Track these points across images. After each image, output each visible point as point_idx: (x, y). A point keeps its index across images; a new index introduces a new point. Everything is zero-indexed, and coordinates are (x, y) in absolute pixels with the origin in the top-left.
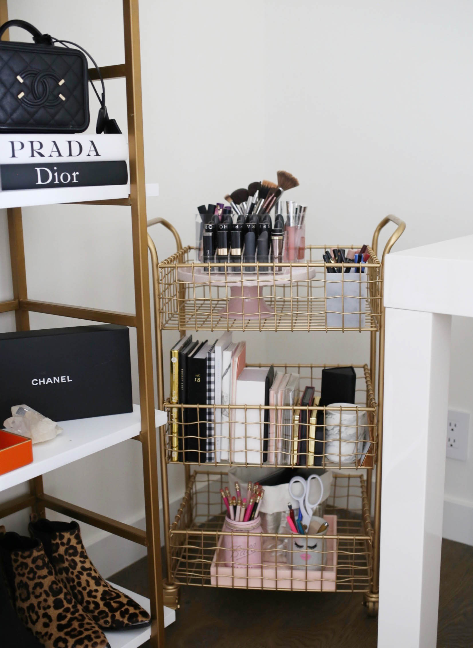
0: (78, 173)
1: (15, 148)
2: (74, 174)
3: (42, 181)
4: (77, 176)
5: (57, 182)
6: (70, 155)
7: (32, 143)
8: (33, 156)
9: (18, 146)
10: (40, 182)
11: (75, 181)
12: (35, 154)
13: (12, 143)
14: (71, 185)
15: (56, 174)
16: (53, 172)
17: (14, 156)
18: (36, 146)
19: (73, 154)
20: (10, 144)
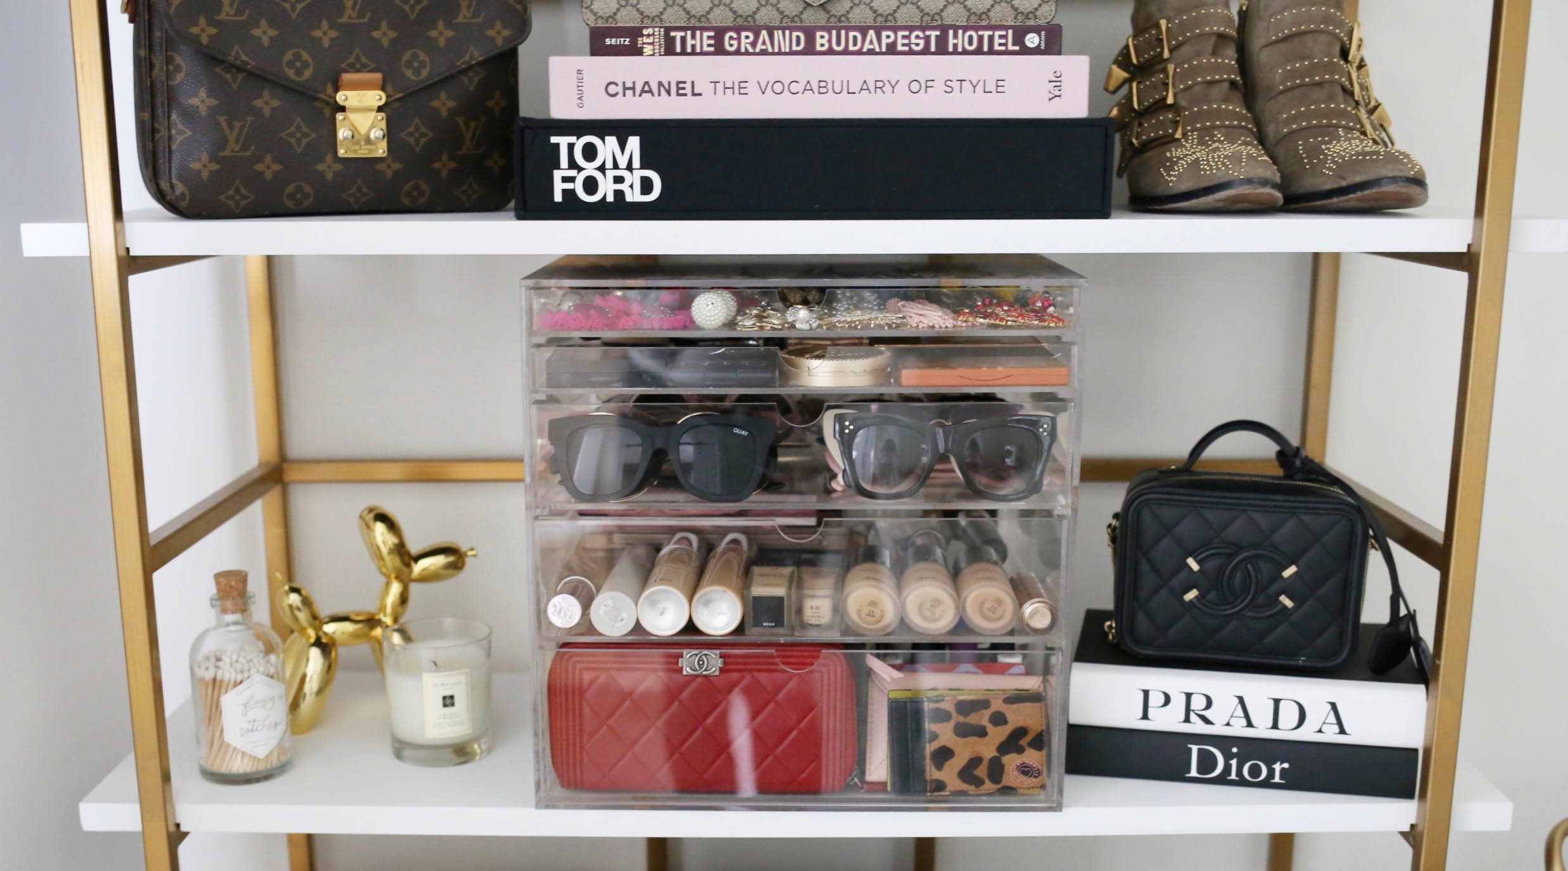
0: (1286, 765)
1: (1151, 703)
2: (1277, 767)
3: (1199, 772)
4: (1283, 770)
5: (1233, 776)
6: (1275, 726)
7: (1189, 696)
8: (1187, 720)
9: (1156, 699)
10: (1194, 773)
11: (1277, 779)
12: (1193, 717)
13: (1146, 693)
14: (1267, 784)
15: (1234, 762)
16: (1228, 757)
17: (1145, 716)
18: (1198, 703)
19: (1280, 725)
20: (1141, 695)
